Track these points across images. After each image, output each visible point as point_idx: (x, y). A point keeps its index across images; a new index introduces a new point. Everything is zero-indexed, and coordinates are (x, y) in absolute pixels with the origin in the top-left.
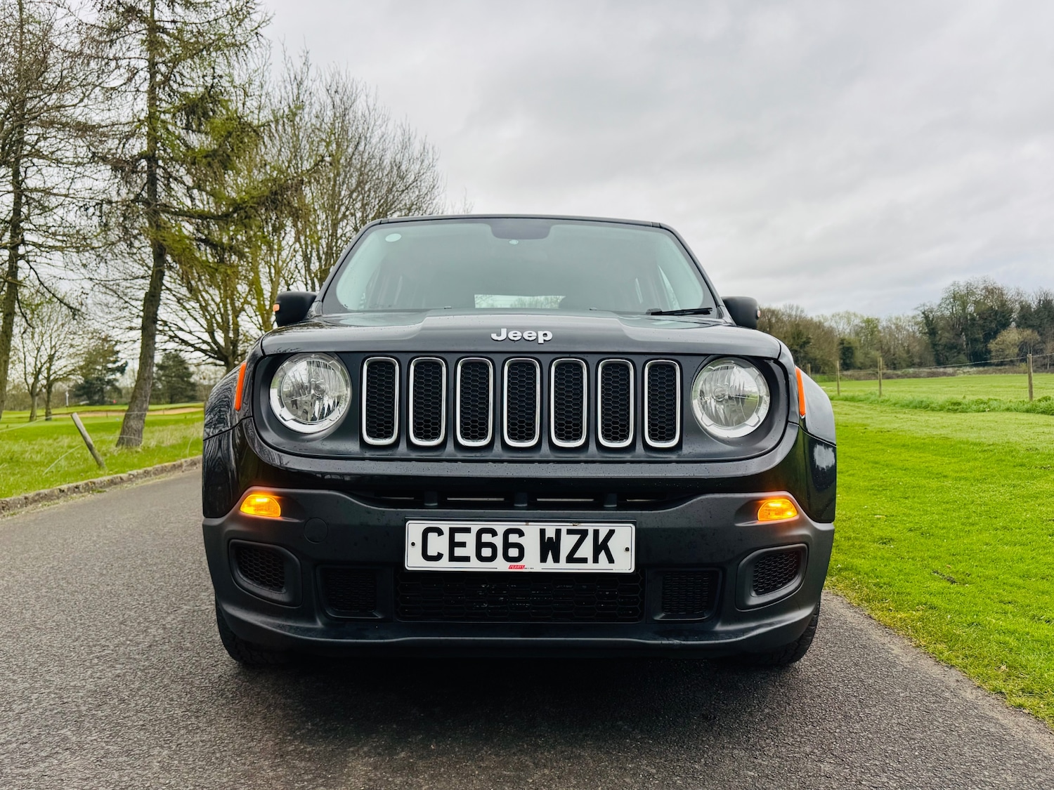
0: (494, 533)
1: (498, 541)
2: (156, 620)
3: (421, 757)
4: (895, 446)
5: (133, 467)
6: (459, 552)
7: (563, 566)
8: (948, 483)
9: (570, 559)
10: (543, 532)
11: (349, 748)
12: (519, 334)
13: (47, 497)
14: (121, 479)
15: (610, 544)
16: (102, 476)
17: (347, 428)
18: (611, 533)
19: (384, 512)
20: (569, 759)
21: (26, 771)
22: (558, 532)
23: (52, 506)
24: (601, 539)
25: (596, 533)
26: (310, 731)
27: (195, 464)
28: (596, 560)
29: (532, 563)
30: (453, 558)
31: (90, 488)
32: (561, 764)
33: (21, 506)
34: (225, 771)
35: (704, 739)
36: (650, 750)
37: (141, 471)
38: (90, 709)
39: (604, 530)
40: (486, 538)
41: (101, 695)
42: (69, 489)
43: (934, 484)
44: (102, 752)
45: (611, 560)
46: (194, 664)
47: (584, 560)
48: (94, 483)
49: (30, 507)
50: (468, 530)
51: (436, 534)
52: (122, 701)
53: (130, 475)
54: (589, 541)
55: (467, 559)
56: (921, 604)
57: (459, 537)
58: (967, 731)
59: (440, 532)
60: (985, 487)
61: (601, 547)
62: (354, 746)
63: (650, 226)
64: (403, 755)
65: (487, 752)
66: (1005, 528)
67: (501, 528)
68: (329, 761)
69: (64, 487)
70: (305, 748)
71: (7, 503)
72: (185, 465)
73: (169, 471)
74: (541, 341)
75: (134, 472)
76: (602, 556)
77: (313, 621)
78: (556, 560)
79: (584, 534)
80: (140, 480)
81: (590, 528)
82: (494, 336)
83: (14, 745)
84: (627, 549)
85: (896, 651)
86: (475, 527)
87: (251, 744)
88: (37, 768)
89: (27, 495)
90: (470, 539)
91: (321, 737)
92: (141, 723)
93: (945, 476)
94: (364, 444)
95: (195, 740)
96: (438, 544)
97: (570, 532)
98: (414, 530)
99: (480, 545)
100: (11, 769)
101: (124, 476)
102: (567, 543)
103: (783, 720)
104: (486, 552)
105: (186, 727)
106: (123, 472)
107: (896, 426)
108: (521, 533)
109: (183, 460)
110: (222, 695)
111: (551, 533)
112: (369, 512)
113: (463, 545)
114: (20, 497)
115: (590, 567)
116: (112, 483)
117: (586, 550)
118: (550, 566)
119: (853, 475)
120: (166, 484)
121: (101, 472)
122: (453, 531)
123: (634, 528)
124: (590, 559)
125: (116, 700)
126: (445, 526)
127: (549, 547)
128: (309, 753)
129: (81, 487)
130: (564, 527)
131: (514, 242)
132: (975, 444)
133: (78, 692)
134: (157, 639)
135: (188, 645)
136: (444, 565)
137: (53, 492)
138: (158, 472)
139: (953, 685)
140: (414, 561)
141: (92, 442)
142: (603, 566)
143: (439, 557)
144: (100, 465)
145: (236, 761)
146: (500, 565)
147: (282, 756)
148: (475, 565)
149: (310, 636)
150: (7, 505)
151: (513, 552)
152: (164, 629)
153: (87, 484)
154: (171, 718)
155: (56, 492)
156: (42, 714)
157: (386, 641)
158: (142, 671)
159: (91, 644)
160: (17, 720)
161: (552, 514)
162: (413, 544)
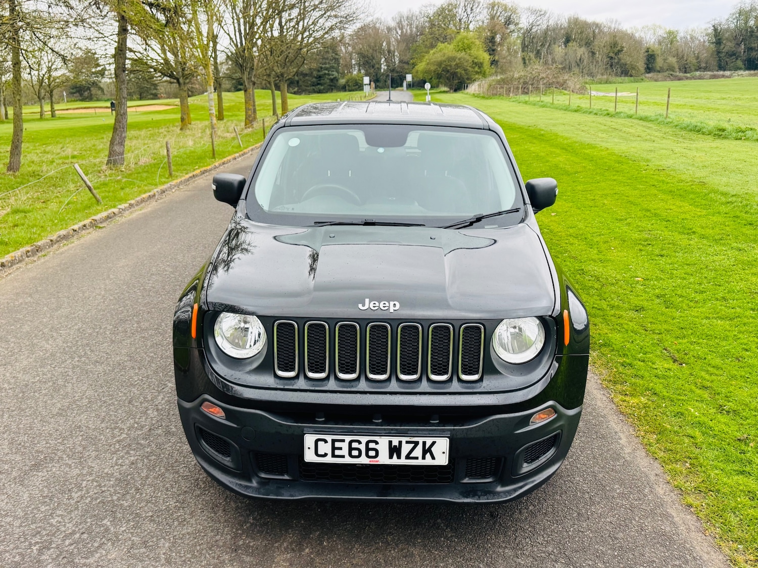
0: (360, 442)
1: (363, 447)
2: (152, 400)
3: (318, 554)
4: (664, 192)
5: (121, 201)
6: (337, 452)
7: (403, 461)
8: (695, 240)
9: (408, 457)
10: (390, 442)
11: (276, 542)
12: (377, 304)
13: (65, 237)
14: (114, 213)
16: (101, 211)
17: (266, 366)
18: (434, 443)
19: (290, 425)
20: (405, 557)
21: (88, 561)
22: (400, 443)
23: (70, 246)
24: (427, 446)
25: (424, 443)
26: (252, 524)
27: (164, 192)
28: (424, 458)
29: (384, 459)
30: (334, 456)
31: (94, 225)
32: (401, 562)
33: (49, 247)
34: (203, 564)
35: (489, 538)
36: (455, 549)
37: (127, 205)
38: (119, 499)
39: (429, 441)
40: (355, 445)
41: (124, 482)
42: (79, 228)
43: (683, 240)
44: (130, 543)
45: (433, 458)
46: (178, 450)
48: (96, 220)
49: (55, 246)
50: (343, 441)
51: (324, 442)
52: (137, 489)
53: (120, 209)
54: (420, 447)
55: (343, 457)
56: (649, 390)
57: (337, 445)
58: (652, 530)
59: (326, 441)
60: (718, 248)
61: (427, 451)
62: (279, 541)
63: (481, 129)
64: (307, 550)
65: (357, 549)
66: (724, 299)
67: (364, 439)
68: (264, 555)
69: (76, 227)
70: (249, 542)
71: (39, 247)
72: (157, 194)
73: (147, 201)
74: (392, 311)
75: (122, 206)
76: (428, 455)
77: (250, 481)
78: (399, 457)
79: (416, 443)
80: (127, 212)
82: (360, 306)
83: (77, 536)
84: (444, 453)
85: (623, 441)
86: (348, 439)
87: (218, 537)
88: (94, 558)
89: (52, 238)
90: (345, 446)
91: (258, 532)
92: (150, 514)
93: (694, 233)
94: (276, 376)
95: (183, 532)
96: (324, 448)
97: (407, 442)
98: (309, 440)
99: (351, 449)
100: (79, 559)
101: (115, 210)
102: (406, 449)
103: (540, 517)
104: (355, 453)
105: (177, 519)
106: (115, 207)
108: (377, 443)
109: (155, 190)
110: (197, 485)
111: (395, 441)
112: (281, 425)
113: (340, 449)
114: (48, 241)
115: (420, 462)
116: (108, 217)
117: (418, 452)
118: (395, 461)
119: (629, 224)
120: (146, 219)
121: (99, 208)
122: (334, 441)
123: (448, 440)
124: (420, 457)
125: (133, 489)
126: (329, 438)
127: (395, 451)
128: (252, 547)
129: (87, 225)
130: (404, 440)
131: (381, 150)
132: (725, 194)
133: (110, 481)
134: (154, 422)
135: (174, 429)
136: (329, 459)
137: (68, 233)
138: (138, 203)
139: (653, 478)
140: (310, 456)
141: (90, 185)
143: (326, 455)
144: (98, 201)
145: (209, 554)
146: (364, 460)
147: (236, 550)
148: (348, 460)
149: (248, 492)
150: (39, 248)
151: (372, 453)
152: (157, 410)
153: (91, 222)
154: (168, 509)
155: (71, 232)
156: (90, 502)
157: (295, 498)
158: (147, 458)
159: (113, 426)
160: (77, 509)
161: (397, 430)
162: (309, 448)
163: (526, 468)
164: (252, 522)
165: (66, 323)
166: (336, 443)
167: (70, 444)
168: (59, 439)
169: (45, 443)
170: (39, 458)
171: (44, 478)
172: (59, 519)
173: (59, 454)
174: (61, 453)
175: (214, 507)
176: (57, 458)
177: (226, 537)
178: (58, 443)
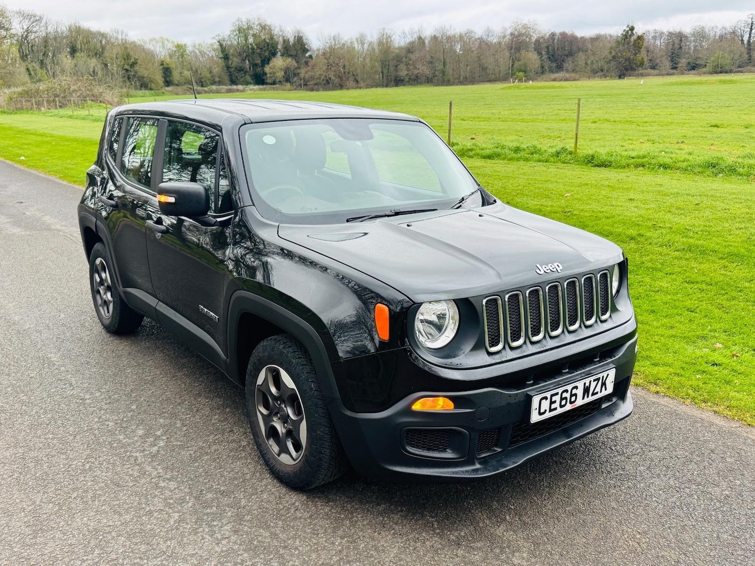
0: (568, 391)
1: (569, 395)
6: (553, 406)
7: (588, 399)
9: (592, 394)
10: (585, 384)
12: (548, 268)
15: (606, 381)
19: (517, 394)
22: (590, 382)
25: (603, 378)
29: (579, 401)
30: (550, 410)
39: (605, 375)
40: (564, 395)
45: (606, 389)
47: (597, 393)
50: (558, 393)
51: (545, 400)
54: (600, 382)
55: (555, 409)
57: (554, 399)
61: (603, 384)
67: (570, 388)
74: (558, 271)
76: (603, 389)
77: (474, 464)
78: (588, 396)
81: (602, 375)
82: (538, 271)
84: (611, 383)
86: (561, 391)
90: (558, 398)
94: (490, 353)
96: (545, 405)
98: (536, 401)
99: (561, 399)
102: (593, 386)
104: (563, 403)
108: (577, 388)
112: (510, 396)
113: (555, 402)
115: (599, 395)
117: (598, 387)
118: (585, 400)
122: (551, 396)
123: (615, 370)
124: (599, 391)
127: (586, 391)
130: (592, 379)
136: (546, 415)
140: (535, 417)
142: (603, 393)
143: (545, 412)
146: (567, 407)
148: (559, 411)
151: (573, 399)
157: (519, 464)
161: (583, 373)
162: (535, 409)
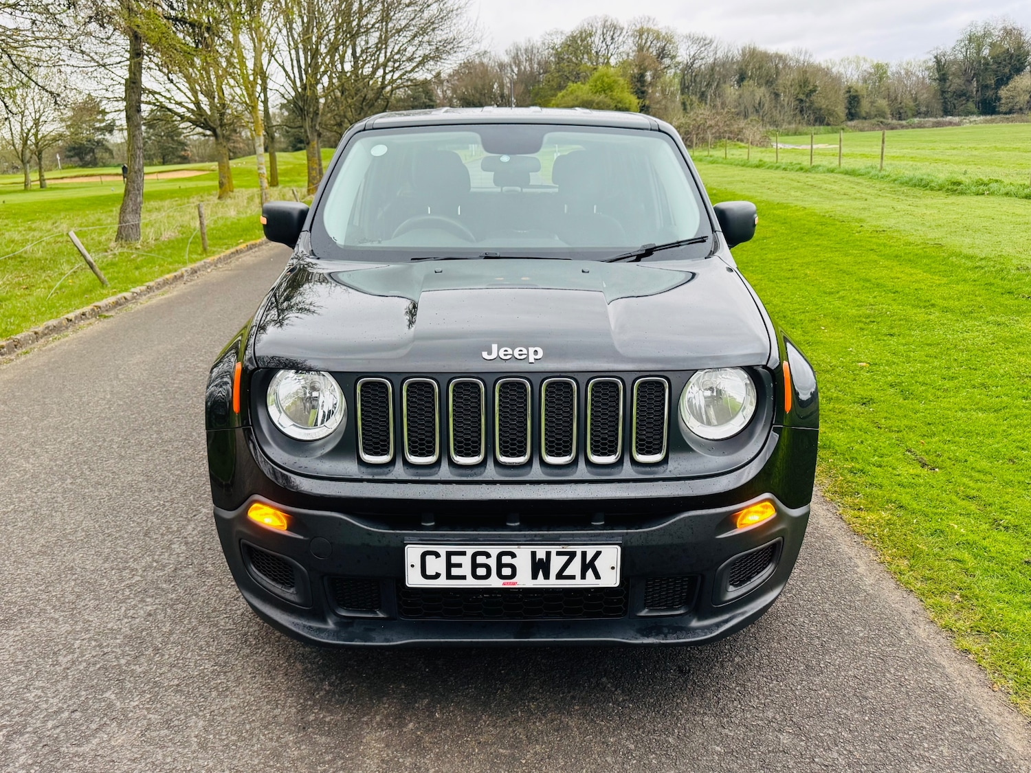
2: (178, 531)
3: (427, 730)
4: (887, 257)
5: (135, 282)
6: (455, 571)
8: (935, 315)
10: (534, 554)
11: (364, 716)
12: (510, 351)
13: (56, 329)
14: (125, 299)
15: (596, 563)
16: (106, 296)
17: (345, 446)
18: (598, 554)
19: (384, 533)
20: (557, 731)
21: (80, 750)
22: (548, 554)
23: (62, 340)
24: (588, 559)
25: (584, 554)
26: (328, 692)
27: (196, 272)
28: (583, 577)
29: (524, 579)
31: (98, 313)
32: (551, 738)
33: (33, 342)
34: (255, 748)
35: (679, 701)
36: (630, 718)
37: (144, 288)
38: (128, 663)
41: (137, 640)
42: (76, 317)
43: (921, 316)
44: (145, 722)
46: (217, 596)
47: (573, 577)
48: (100, 308)
49: (42, 341)
51: (434, 557)
52: (156, 649)
53: (133, 293)
56: (891, 502)
58: (916, 686)
59: (437, 555)
60: (970, 323)
62: (368, 714)
63: (647, 129)
64: (411, 726)
65: (485, 722)
66: (984, 385)
67: (494, 551)
68: (347, 735)
69: (71, 316)
70: (324, 717)
71: (19, 341)
72: (185, 274)
73: (171, 283)
74: (531, 360)
75: (137, 289)
77: (324, 621)
79: (572, 555)
80: (144, 297)
81: (579, 550)
82: (485, 355)
83: (66, 714)
84: (613, 568)
85: (862, 569)
87: (277, 712)
88: (90, 745)
89: (36, 330)
91: (338, 702)
92: (176, 682)
93: (933, 305)
94: (361, 462)
95: (225, 706)
97: (559, 553)
98: (413, 553)
100: (67, 747)
101: (127, 295)
103: (750, 673)
105: (216, 688)
106: (126, 290)
107: (892, 222)
109: (184, 269)
110: (246, 641)
111: (541, 553)
112: (369, 533)
114: (30, 333)
116: (117, 304)
120: (170, 305)
121: (105, 292)
123: (619, 548)
125: (151, 649)
126: (442, 550)
128: (329, 723)
129: (87, 313)
131: (505, 158)
132: (968, 257)
133: (116, 638)
134: (181, 559)
135: (211, 568)
137: (60, 323)
138: (159, 286)
139: (909, 616)
141: (92, 261)
142: (590, 581)
143: (437, 576)
144: (103, 283)
145: (264, 735)
147: (304, 728)
149: (322, 638)
150: (19, 343)
152: (186, 543)
153: (93, 310)
154: (202, 675)
155: (65, 322)
156: (86, 669)
157: (391, 644)
158: (171, 606)
159: (121, 566)
160: (66, 677)
161: (542, 536)
162: (412, 566)
163: (733, 593)
164: (327, 689)
165: (55, 436)
166: (452, 557)
167: (56, 591)
168: (41, 585)
169: (20, 590)
170: (11, 612)
171: (17, 638)
172: (39, 692)
173: (41, 605)
174: (44, 604)
175: (271, 670)
176: (37, 610)
177: (289, 710)
178: (39, 590)
